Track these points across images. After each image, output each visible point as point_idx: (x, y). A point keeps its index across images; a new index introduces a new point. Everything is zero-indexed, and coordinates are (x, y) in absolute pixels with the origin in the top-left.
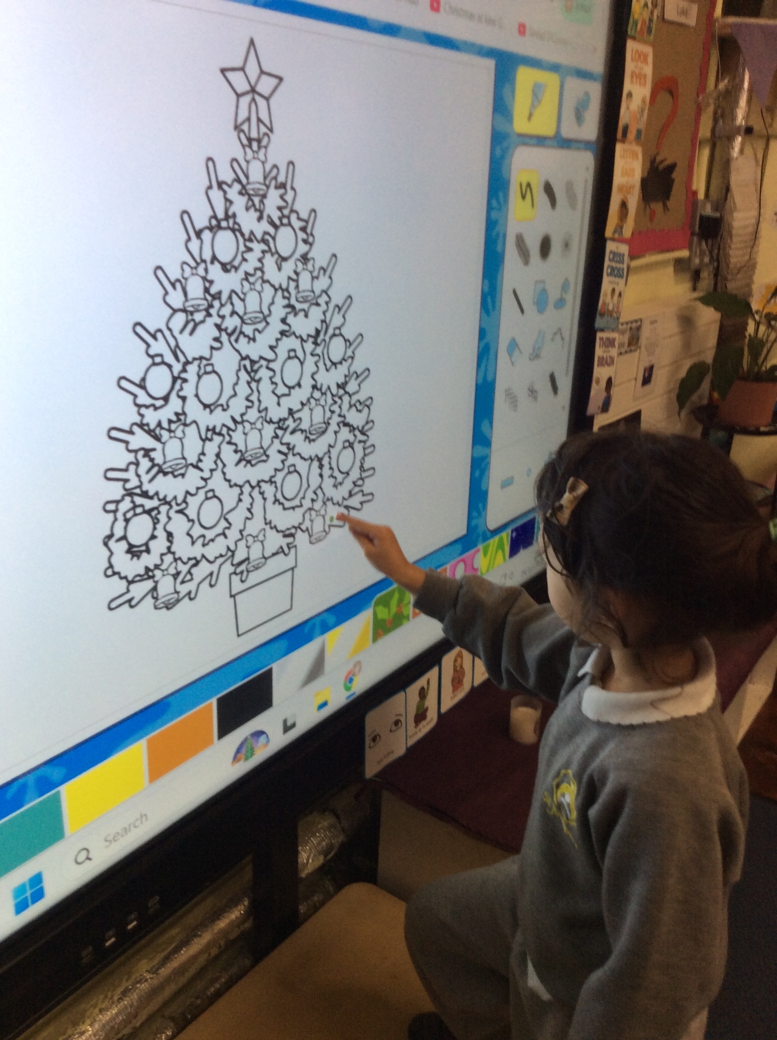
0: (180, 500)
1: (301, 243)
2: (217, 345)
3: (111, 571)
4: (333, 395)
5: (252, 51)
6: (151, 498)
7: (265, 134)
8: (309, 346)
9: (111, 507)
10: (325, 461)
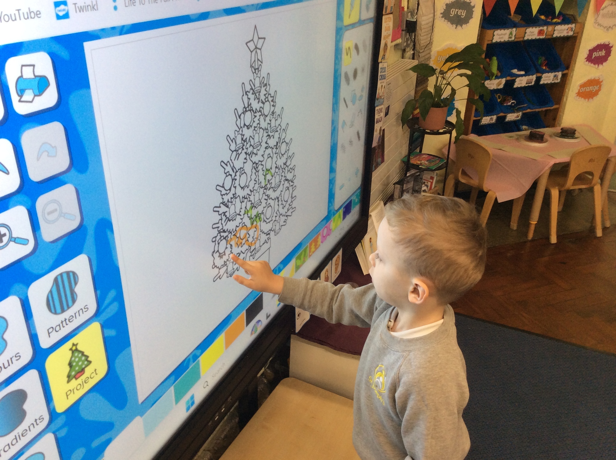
0: (234, 230)
1: (271, 107)
2: (245, 161)
3: (215, 266)
4: (282, 169)
5: (256, 30)
6: (225, 232)
7: (260, 65)
8: (274, 150)
9: (214, 240)
10: (280, 199)
